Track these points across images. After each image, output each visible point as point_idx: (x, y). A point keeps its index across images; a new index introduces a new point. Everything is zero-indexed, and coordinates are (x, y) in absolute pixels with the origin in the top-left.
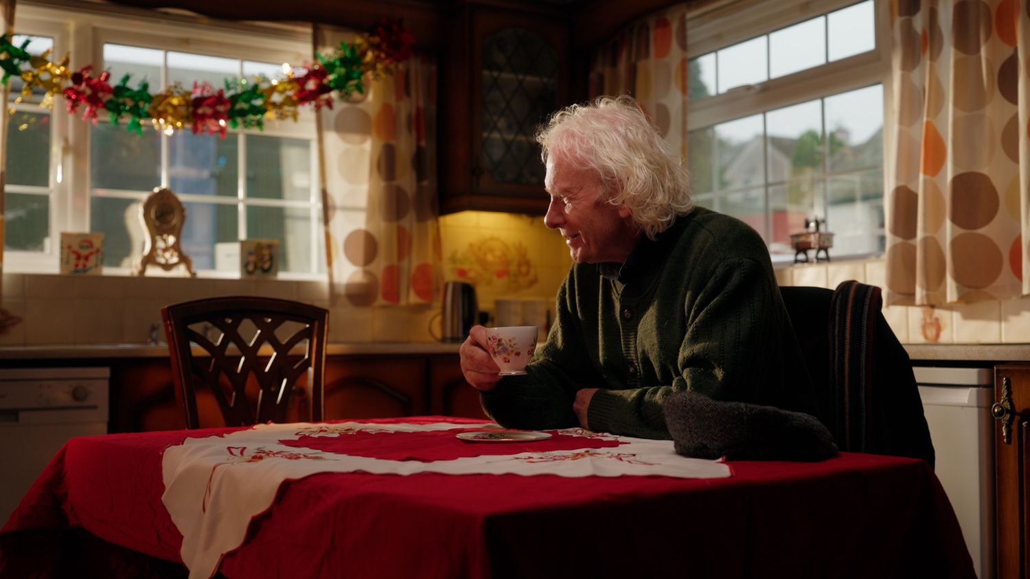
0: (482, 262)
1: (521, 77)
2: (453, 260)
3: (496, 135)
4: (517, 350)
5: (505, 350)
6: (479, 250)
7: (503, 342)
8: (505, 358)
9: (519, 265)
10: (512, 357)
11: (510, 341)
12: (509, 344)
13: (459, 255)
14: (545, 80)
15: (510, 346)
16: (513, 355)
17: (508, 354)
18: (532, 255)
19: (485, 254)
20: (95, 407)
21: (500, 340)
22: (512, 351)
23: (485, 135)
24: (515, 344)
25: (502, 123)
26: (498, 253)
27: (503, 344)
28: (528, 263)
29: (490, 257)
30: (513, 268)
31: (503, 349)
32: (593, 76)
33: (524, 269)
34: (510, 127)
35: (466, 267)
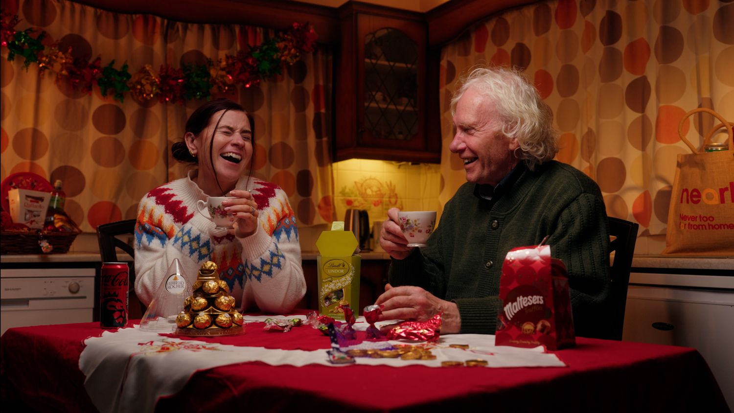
0: (363, 195)
1: (392, 64)
2: (343, 193)
3: (373, 105)
4: (419, 229)
5: (411, 227)
6: (361, 187)
7: (410, 221)
8: (411, 234)
9: (390, 197)
10: (416, 234)
11: (415, 221)
12: (414, 223)
13: (347, 190)
14: (409, 66)
15: (415, 225)
16: (417, 231)
17: (413, 231)
18: (399, 190)
19: (366, 190)
20: (84, 297)
21: (408, 220)
22: (416, 229)
23: (366, 104)
24: (418, 224)
25: (379, 96)
26: (375, 189)
27: (410, 223)
28: (396, 196)
29: (369, 192)
30: (386, 199)
31: (410, 226)
32: (444, 63)
33: (393, 200)
34: (384, 100)
35: (352, 198)
